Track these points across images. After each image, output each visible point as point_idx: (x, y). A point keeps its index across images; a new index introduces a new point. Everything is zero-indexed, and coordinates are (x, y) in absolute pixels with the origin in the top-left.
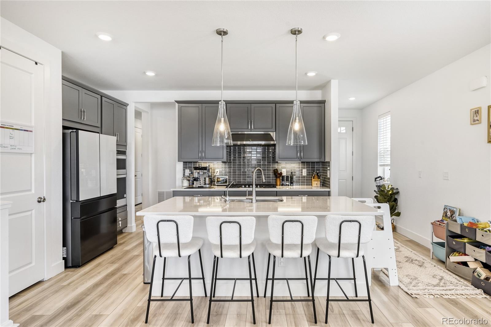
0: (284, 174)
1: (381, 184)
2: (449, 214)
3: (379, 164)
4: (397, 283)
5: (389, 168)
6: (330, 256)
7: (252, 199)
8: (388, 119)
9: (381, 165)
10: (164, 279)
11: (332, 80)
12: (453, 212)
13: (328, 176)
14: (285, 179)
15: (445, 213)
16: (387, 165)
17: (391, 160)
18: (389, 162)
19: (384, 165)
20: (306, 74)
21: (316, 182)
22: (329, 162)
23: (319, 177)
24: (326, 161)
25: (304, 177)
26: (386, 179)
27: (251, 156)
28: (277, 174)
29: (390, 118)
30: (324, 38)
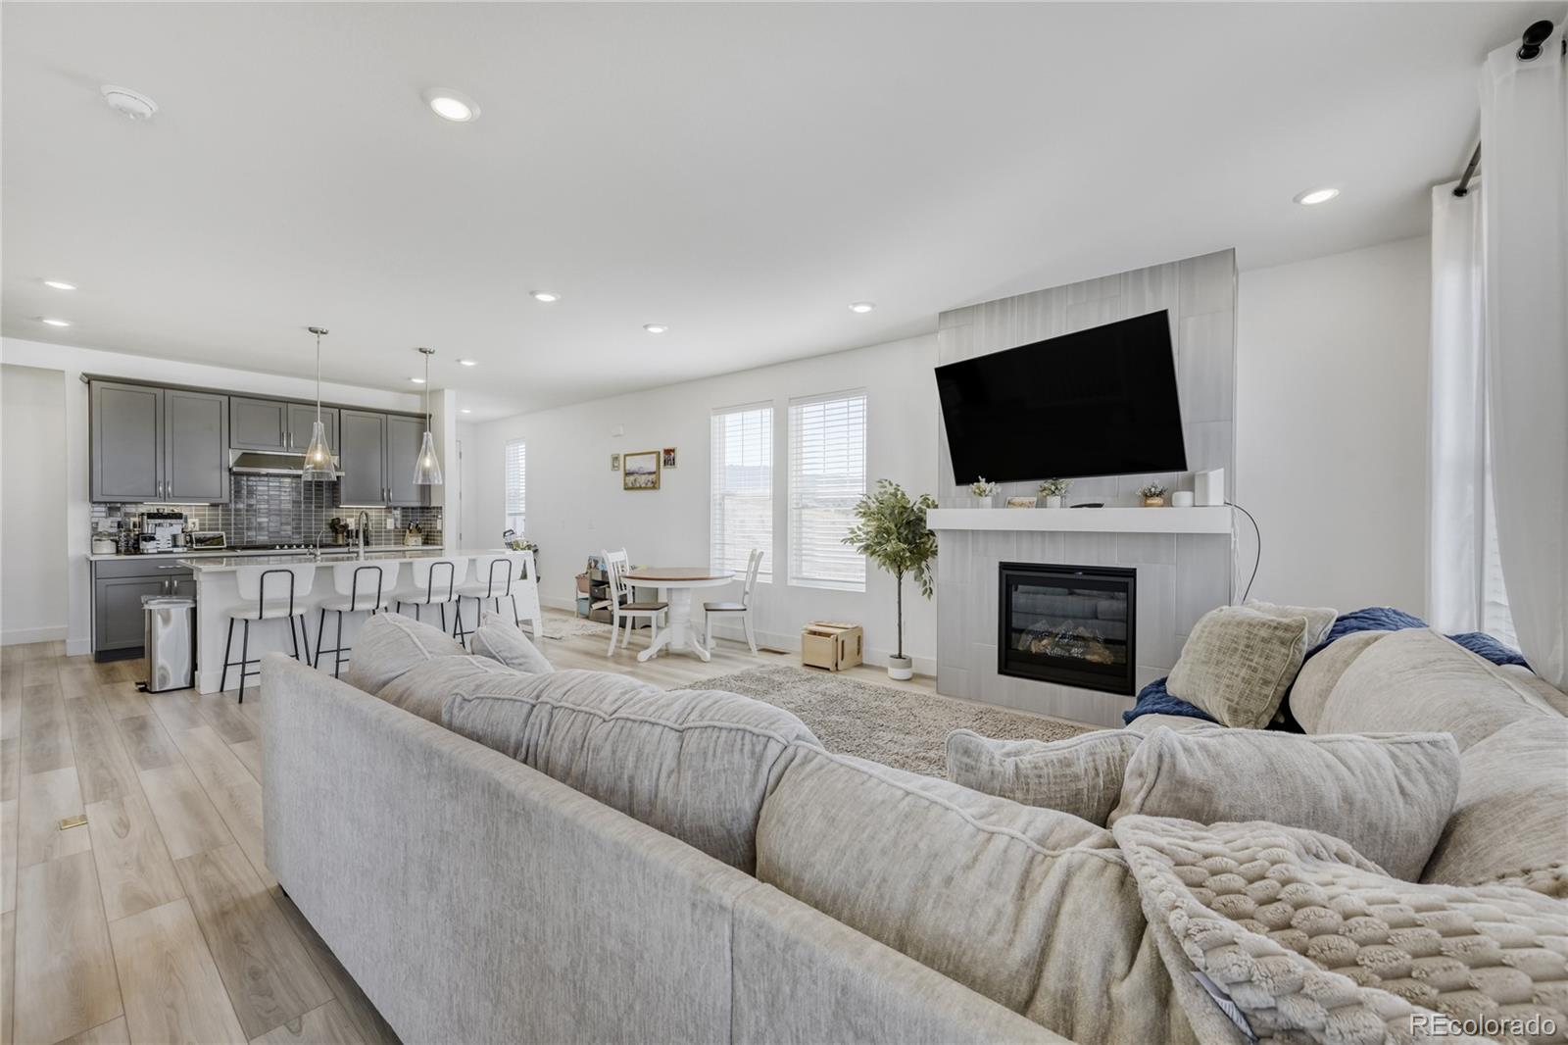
0: (352, 527)
1: (513, 540)
2: (593, 564)
3: (507, 512)
4: (541, 634)
5: (523, 517)
6: (479, 599)
7: (357, 553)
8: (522, 448)
9: (511, 515)
10: (226, 665)
11: (446, 391)
12: (596, 562)
13: (439, 528)
14: (354, 534)
15: (590, 564)
16: (520, 514)
17: (526, 507)
18: (523, 510)
19: (515, 514)
20: (410, 379)
21: (415, 539)
22: (441, 508)
23: (419, 530)
24: (432, 505)
25: (389, 531)
26: (519, 534)
27: (280, 496)
28: (336, 527)
29: (523, 446)
30: (459, 361)
